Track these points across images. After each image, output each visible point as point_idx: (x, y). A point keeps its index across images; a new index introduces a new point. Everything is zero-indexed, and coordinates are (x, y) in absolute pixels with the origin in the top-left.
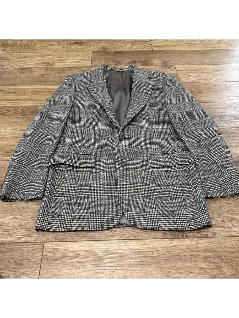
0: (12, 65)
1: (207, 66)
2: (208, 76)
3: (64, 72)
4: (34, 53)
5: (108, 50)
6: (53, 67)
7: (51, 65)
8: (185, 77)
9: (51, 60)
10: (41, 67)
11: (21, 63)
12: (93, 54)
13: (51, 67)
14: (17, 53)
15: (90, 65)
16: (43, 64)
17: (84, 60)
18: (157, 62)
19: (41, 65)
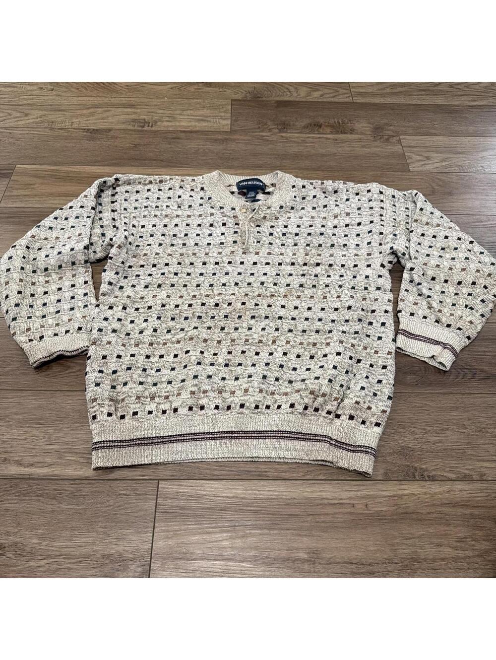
0: (70, 121)
1: (463, 139)
2: (464, 161)
3: (178, 140)
4: (113, 99)
5: (264, 99)
6: (153, 128)
7: (150, 125)
8: (419, 161)
9: (149, 114)
10: (129, 128)
11: (89, 119)
12: (233, 105)
13: (150, 128)
14: (80, 98)
15: (227, 128)
16: (133, 122)
17: (216, 117)
18: (362, 127)
19: (129, 125)
